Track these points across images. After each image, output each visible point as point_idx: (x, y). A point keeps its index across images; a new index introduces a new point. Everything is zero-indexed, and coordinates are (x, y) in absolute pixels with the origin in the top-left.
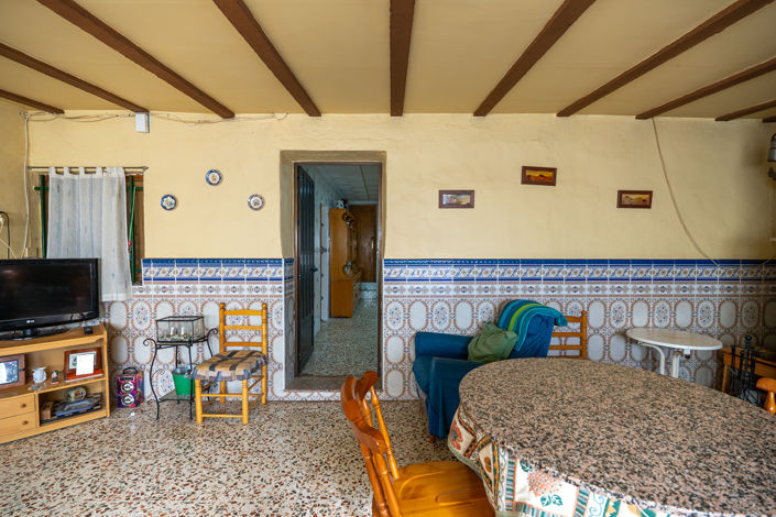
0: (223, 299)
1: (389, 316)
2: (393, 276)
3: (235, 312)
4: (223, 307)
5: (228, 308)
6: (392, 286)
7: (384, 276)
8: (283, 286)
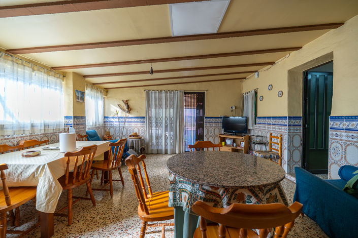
0: (272, 132)
1: (332, 151)
2: (335, 126)
3: (274, 137)
4: (271, 134)
5: (273, 135)
6: (335, 133)
7: (330, 126)
8: (287, 128)
